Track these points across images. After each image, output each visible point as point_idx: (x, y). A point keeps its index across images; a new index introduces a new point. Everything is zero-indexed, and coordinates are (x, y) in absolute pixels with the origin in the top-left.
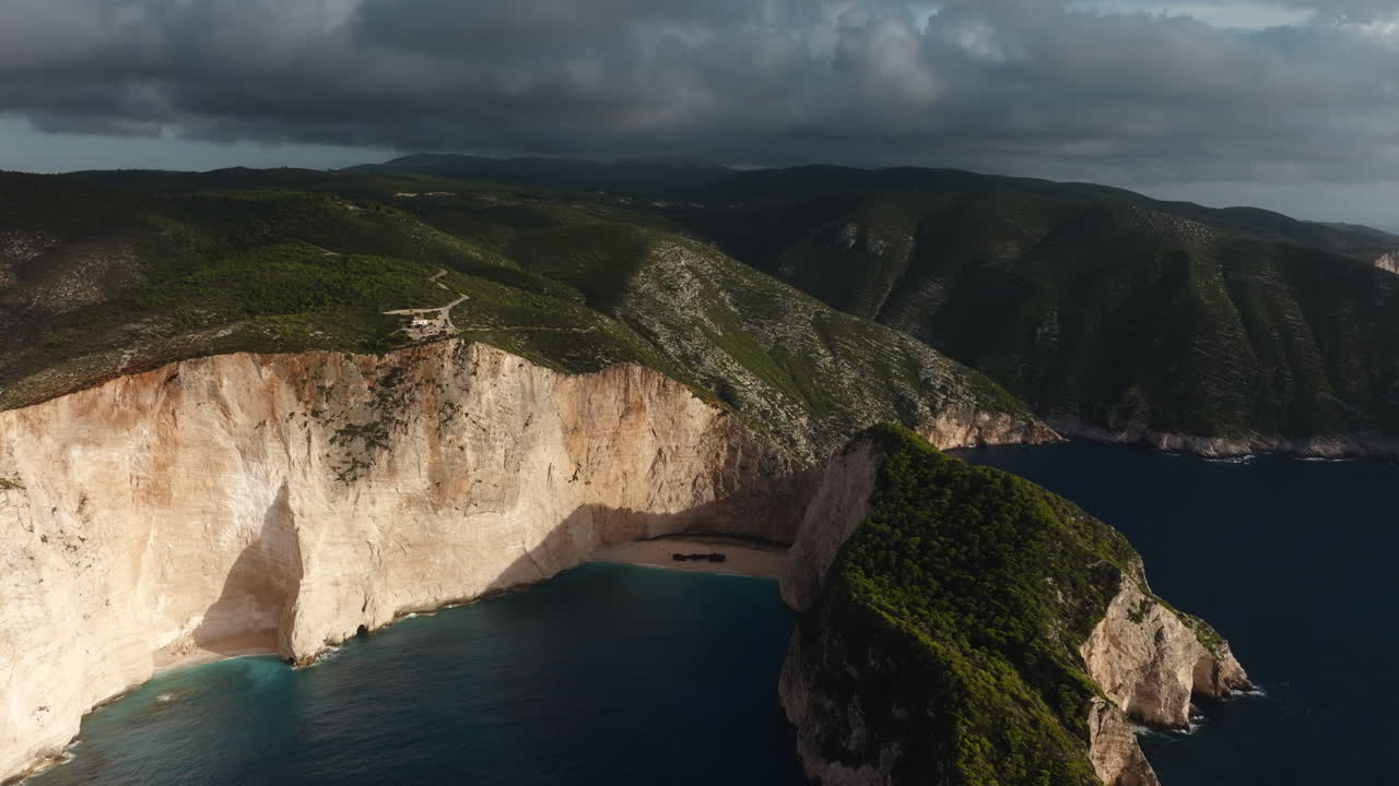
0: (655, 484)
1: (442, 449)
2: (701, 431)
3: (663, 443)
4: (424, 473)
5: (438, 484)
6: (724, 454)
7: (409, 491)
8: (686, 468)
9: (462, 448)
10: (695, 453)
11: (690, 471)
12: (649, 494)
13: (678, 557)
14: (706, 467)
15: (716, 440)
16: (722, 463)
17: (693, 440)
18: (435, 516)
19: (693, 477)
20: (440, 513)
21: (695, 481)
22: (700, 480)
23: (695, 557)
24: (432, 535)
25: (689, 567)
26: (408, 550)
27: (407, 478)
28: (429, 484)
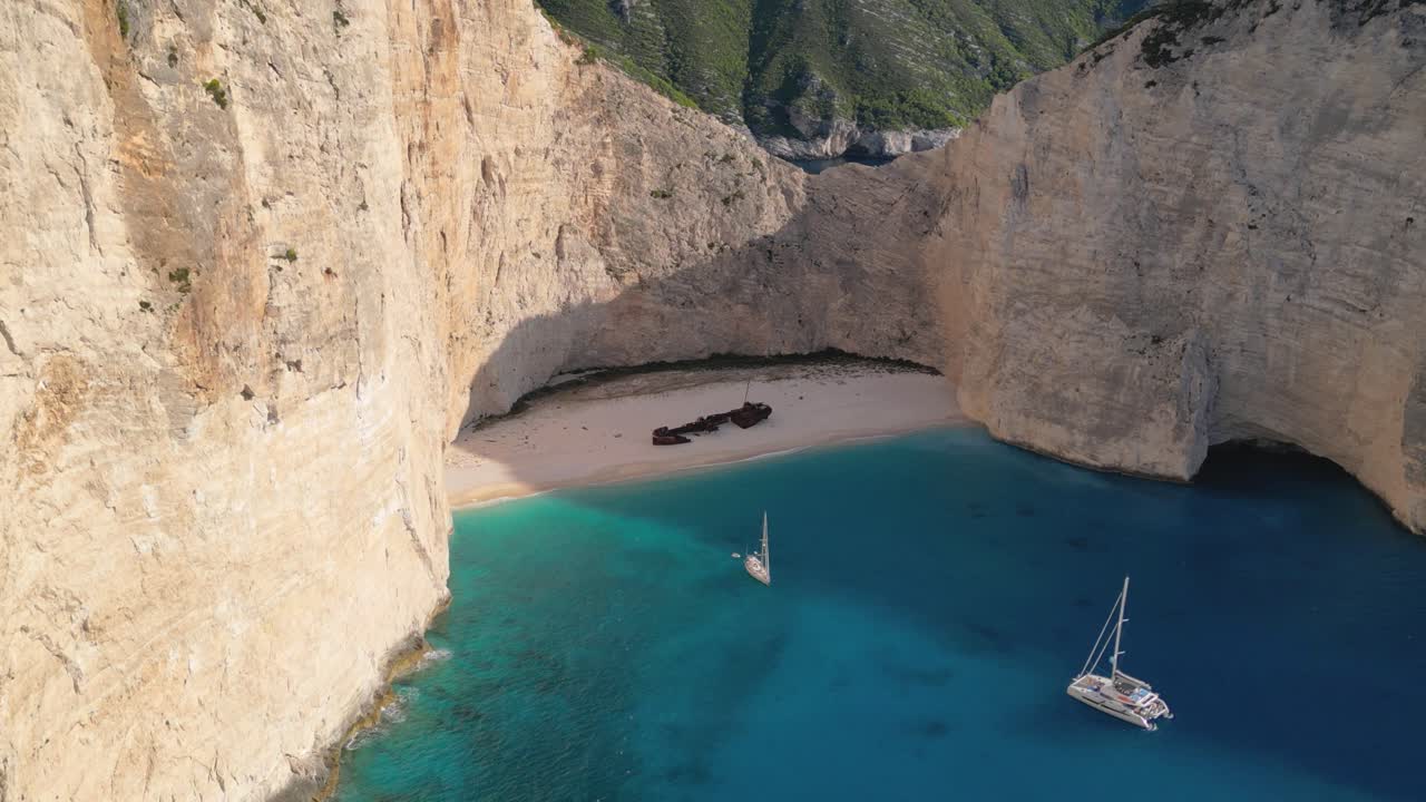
0: (489, 257)
1: (150, 90)
2: (553, 107)
3: (488, 141)
4: (113, 225)
5: (180, 275)
6: (608, 163)
7: (59, 331)
8: (537, 213)
9: (219, 95)
10: (550, 169)
11: (546, 218)
12: (480, 289)
13: (665, 437)
14: (574, 202)
15: (587, 129)
16: (606, 189)
17: (543, 135)
18: (176, 448)
19: (554, 234)
20: (197, 425)
21: (559, 239)
22: (569, 240)
23: (708, 425)
24: (170, 546)
25: (703, 453)
26: (84, 655)
27: (44, 260)
28: (140, 284)
